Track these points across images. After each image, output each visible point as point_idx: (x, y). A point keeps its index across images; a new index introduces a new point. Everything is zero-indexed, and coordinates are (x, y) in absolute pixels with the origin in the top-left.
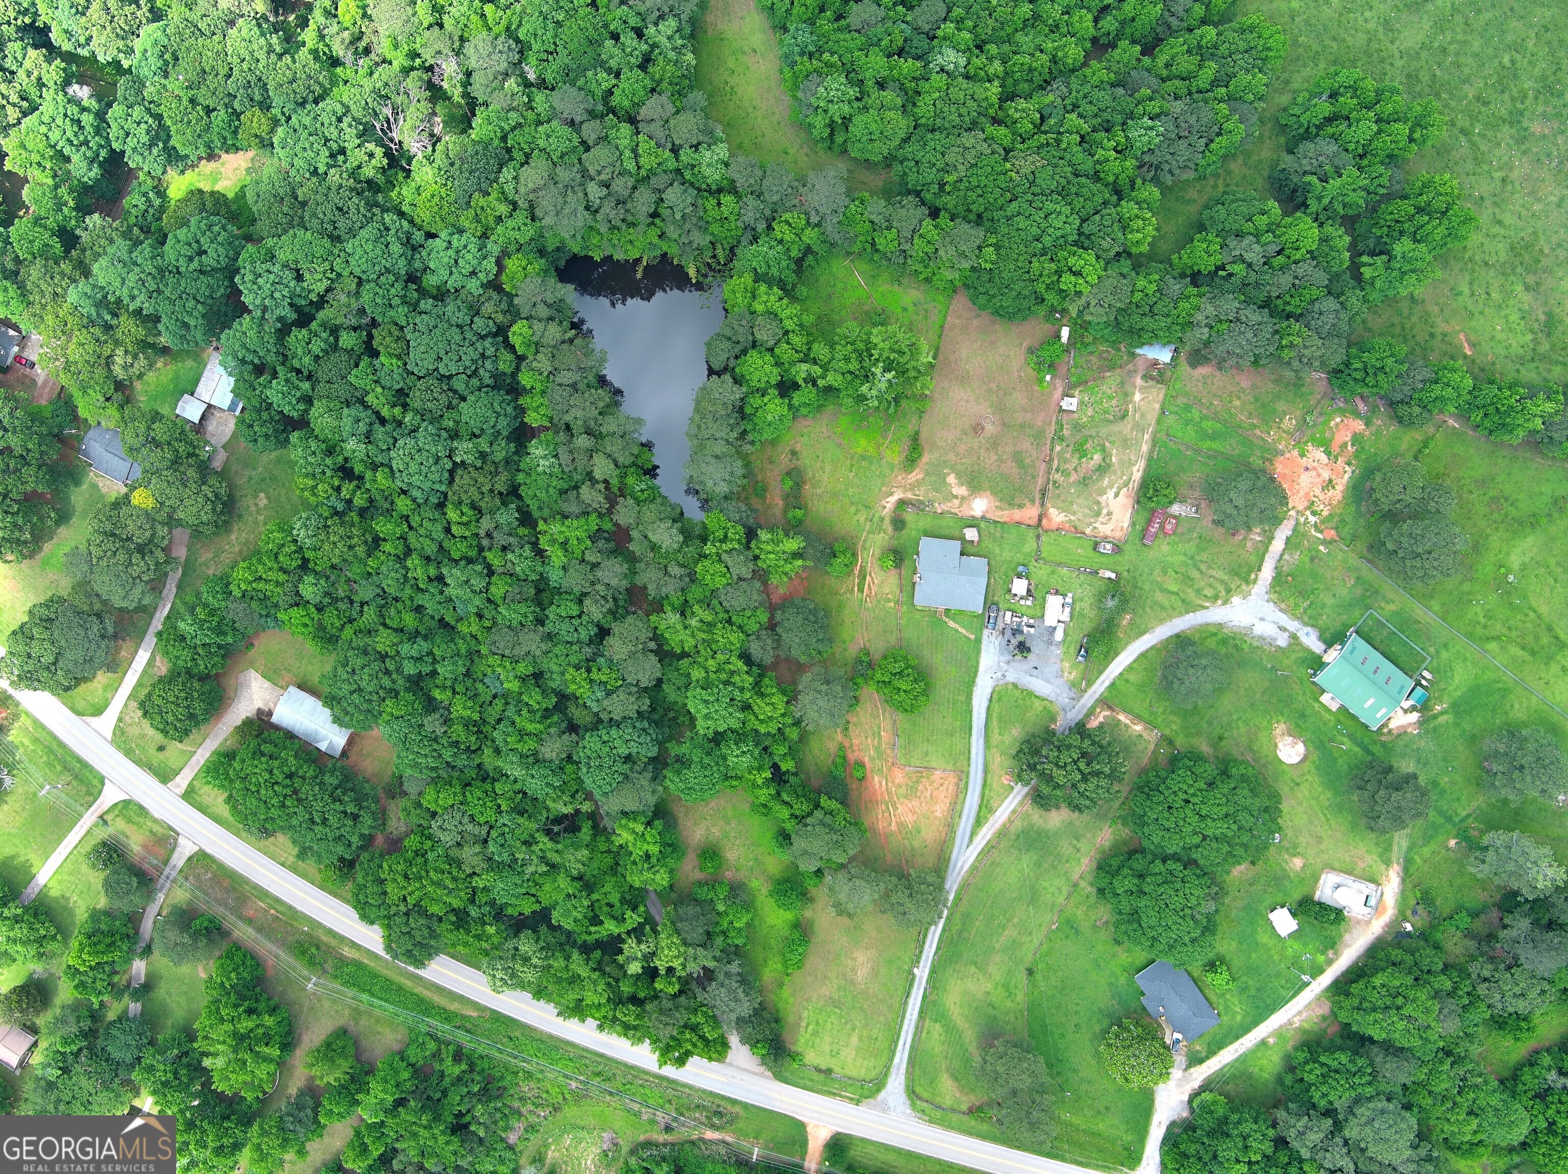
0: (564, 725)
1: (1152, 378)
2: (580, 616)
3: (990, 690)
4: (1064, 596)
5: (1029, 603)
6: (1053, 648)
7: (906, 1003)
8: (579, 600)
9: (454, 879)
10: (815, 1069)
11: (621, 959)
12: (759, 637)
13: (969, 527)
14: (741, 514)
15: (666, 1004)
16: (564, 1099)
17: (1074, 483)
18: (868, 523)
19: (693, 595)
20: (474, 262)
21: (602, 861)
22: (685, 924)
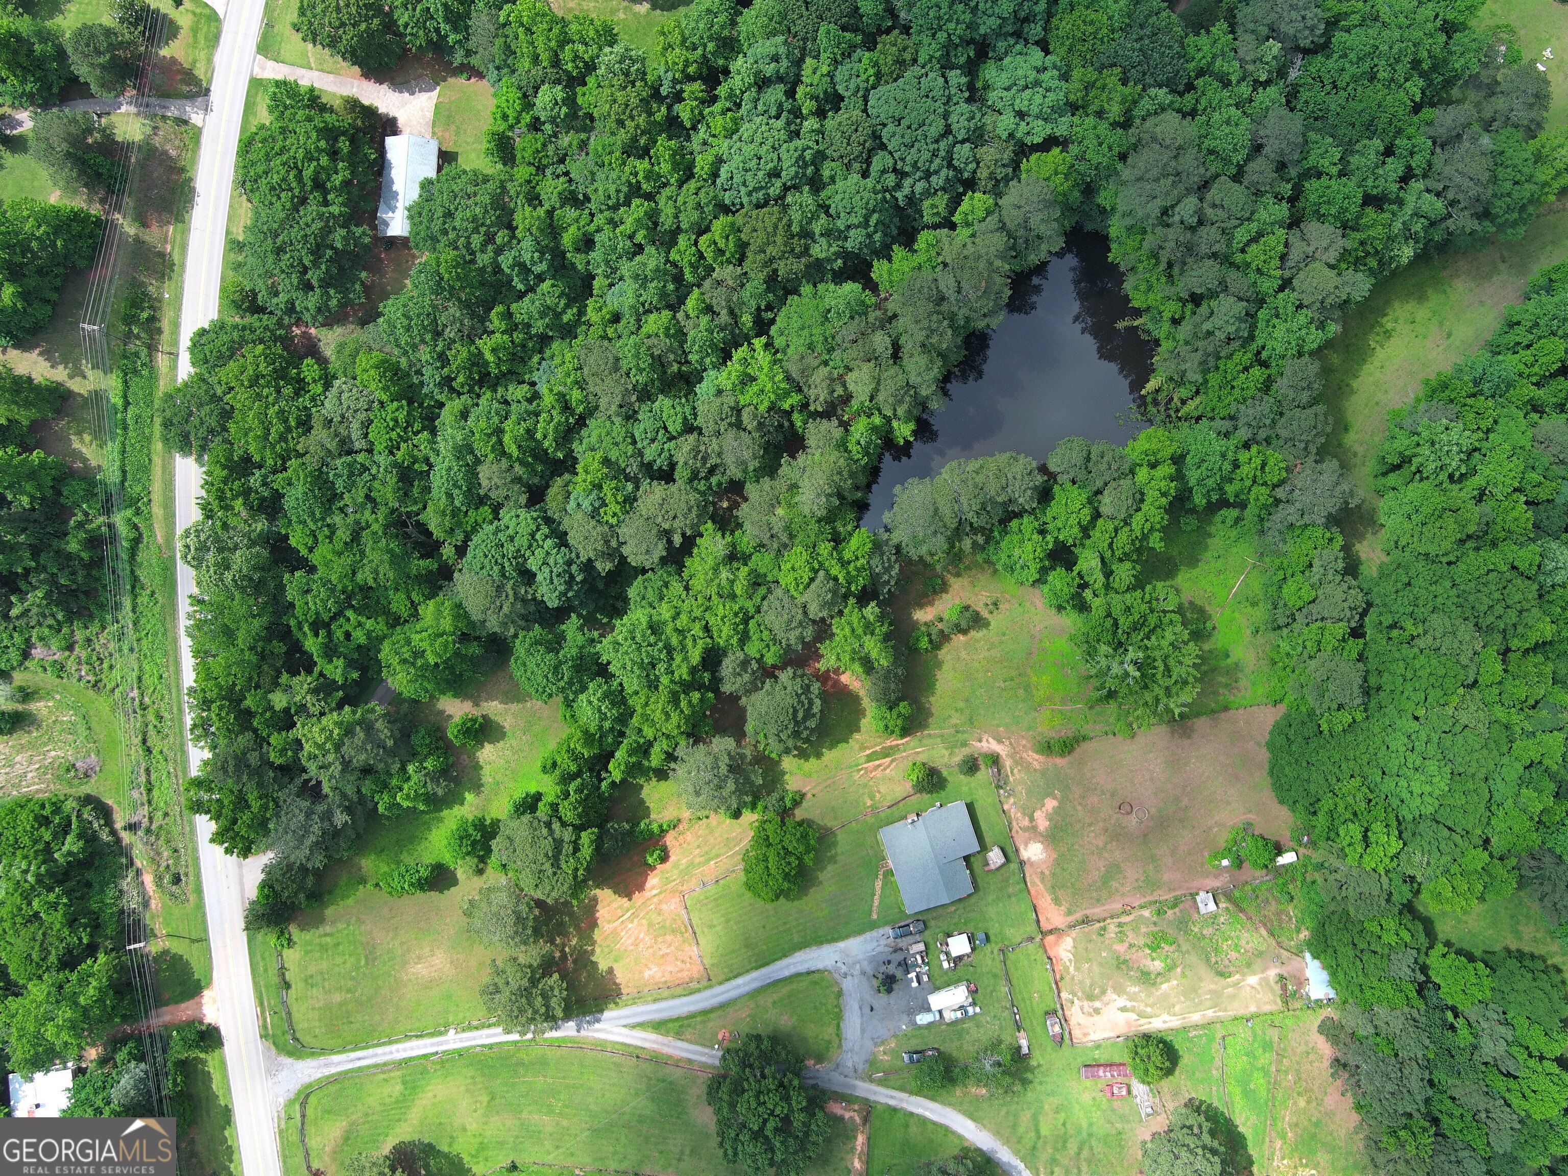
0: (536, 480)
1: (1284, 988)
2: (672, 438)
3: (820, 966)
4: (974, 1004)
5: (945, 965)
6: (905, 1018)
7: (408, 1037)
8: (689, 428)
9: (283, 438)
10: (283, 967)
11: (284, 678)
12: (745, 664)
13: (1003, 850)
14: (887, 570)
15: (253, 758)
16: (113, 690)
17: (1115, 951)
18: (952, 731)
19: (762, 562)
20: (1035, 110)
21: (398, 603)
22: (362, 735)
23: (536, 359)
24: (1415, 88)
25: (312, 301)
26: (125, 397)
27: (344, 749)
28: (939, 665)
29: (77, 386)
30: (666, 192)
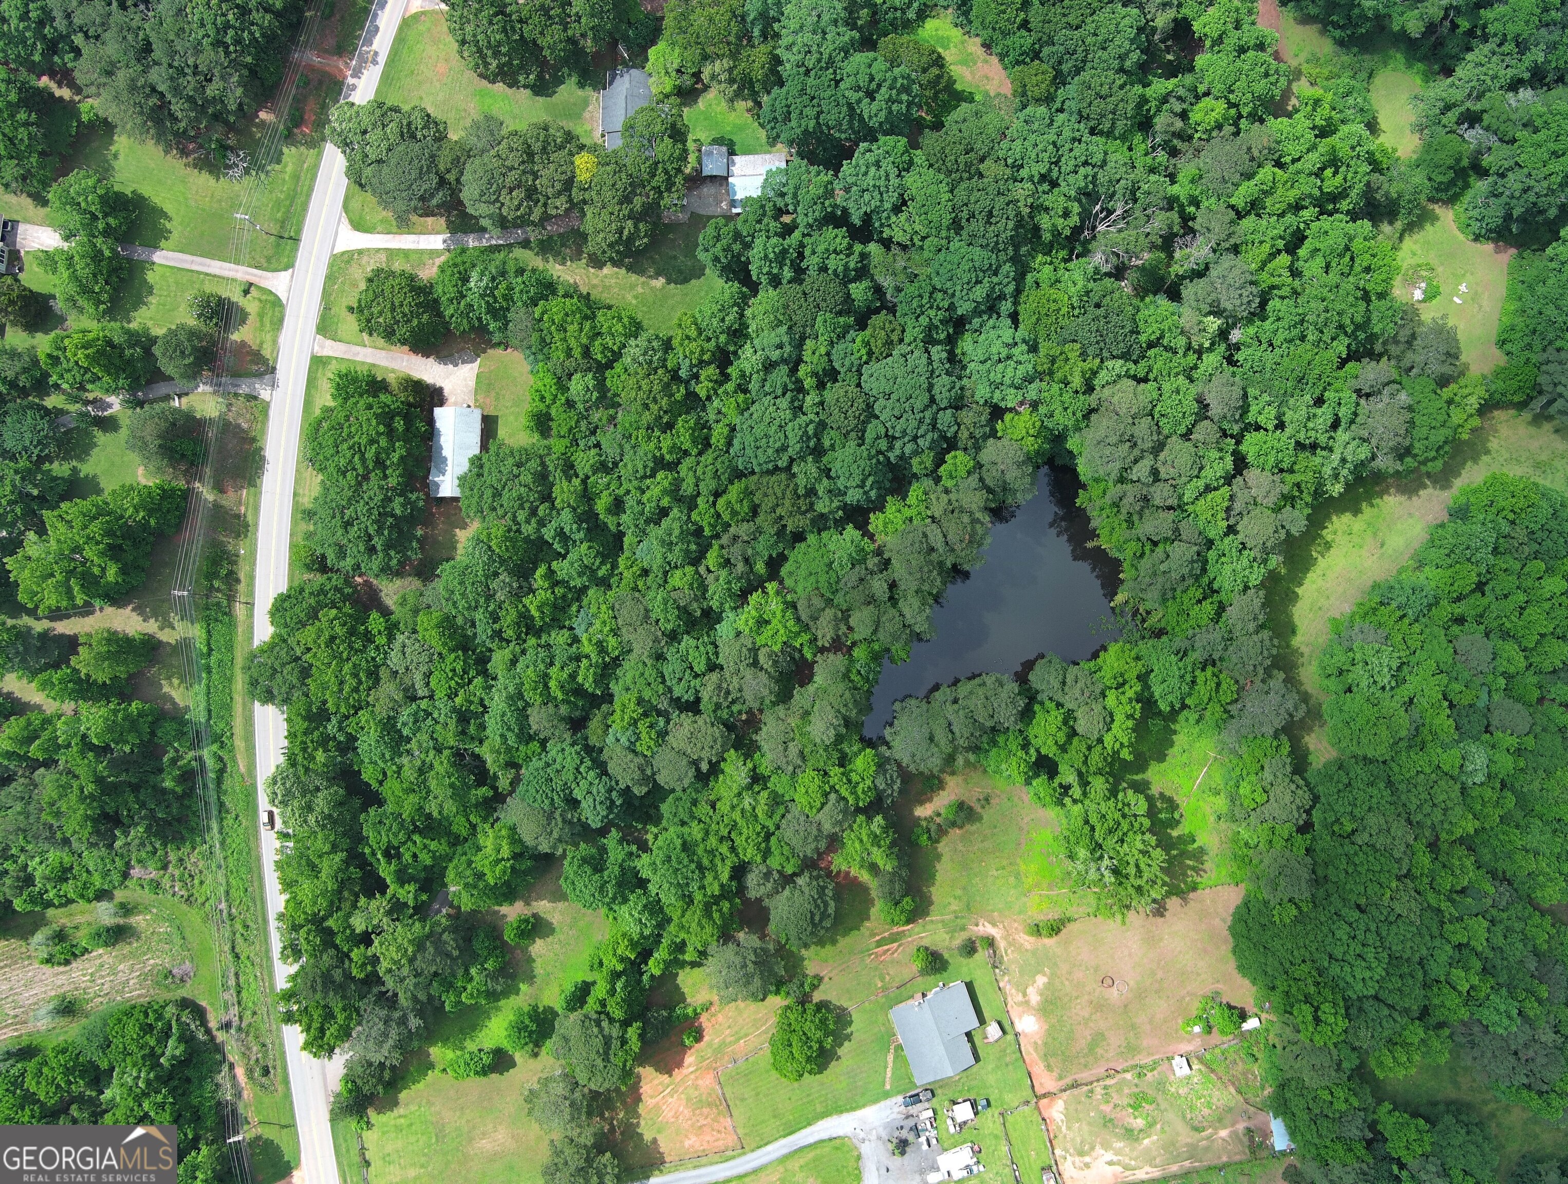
0: (578, 713)
1: (1251, 1139)
2: (697, 676)
3: (841, 1133)
4: (978, 1163)
5: (952, 1129)
6: (918, 1178)
8: (713, 667)
9: (356, 690)
10: (363, 1148)
11: (362, 901)
12: (767, 875)
13: (1000, 1023)
14: (890, 786)
15: (337, 975)
16: (203, 904)
17: (1101, 1112)
18: (952, 916)
19: (778, 783)
20: (1007, 381)
21: (460, 827)
22: (432, 950)
23: (574, 608)
24: (1341, 347)
25: (376, 563)
26: (209, 644)
27: (417, 963)
28: (938, 857)
29: (166, 636)
30: (688, 462)
